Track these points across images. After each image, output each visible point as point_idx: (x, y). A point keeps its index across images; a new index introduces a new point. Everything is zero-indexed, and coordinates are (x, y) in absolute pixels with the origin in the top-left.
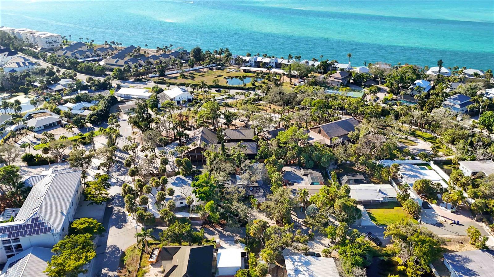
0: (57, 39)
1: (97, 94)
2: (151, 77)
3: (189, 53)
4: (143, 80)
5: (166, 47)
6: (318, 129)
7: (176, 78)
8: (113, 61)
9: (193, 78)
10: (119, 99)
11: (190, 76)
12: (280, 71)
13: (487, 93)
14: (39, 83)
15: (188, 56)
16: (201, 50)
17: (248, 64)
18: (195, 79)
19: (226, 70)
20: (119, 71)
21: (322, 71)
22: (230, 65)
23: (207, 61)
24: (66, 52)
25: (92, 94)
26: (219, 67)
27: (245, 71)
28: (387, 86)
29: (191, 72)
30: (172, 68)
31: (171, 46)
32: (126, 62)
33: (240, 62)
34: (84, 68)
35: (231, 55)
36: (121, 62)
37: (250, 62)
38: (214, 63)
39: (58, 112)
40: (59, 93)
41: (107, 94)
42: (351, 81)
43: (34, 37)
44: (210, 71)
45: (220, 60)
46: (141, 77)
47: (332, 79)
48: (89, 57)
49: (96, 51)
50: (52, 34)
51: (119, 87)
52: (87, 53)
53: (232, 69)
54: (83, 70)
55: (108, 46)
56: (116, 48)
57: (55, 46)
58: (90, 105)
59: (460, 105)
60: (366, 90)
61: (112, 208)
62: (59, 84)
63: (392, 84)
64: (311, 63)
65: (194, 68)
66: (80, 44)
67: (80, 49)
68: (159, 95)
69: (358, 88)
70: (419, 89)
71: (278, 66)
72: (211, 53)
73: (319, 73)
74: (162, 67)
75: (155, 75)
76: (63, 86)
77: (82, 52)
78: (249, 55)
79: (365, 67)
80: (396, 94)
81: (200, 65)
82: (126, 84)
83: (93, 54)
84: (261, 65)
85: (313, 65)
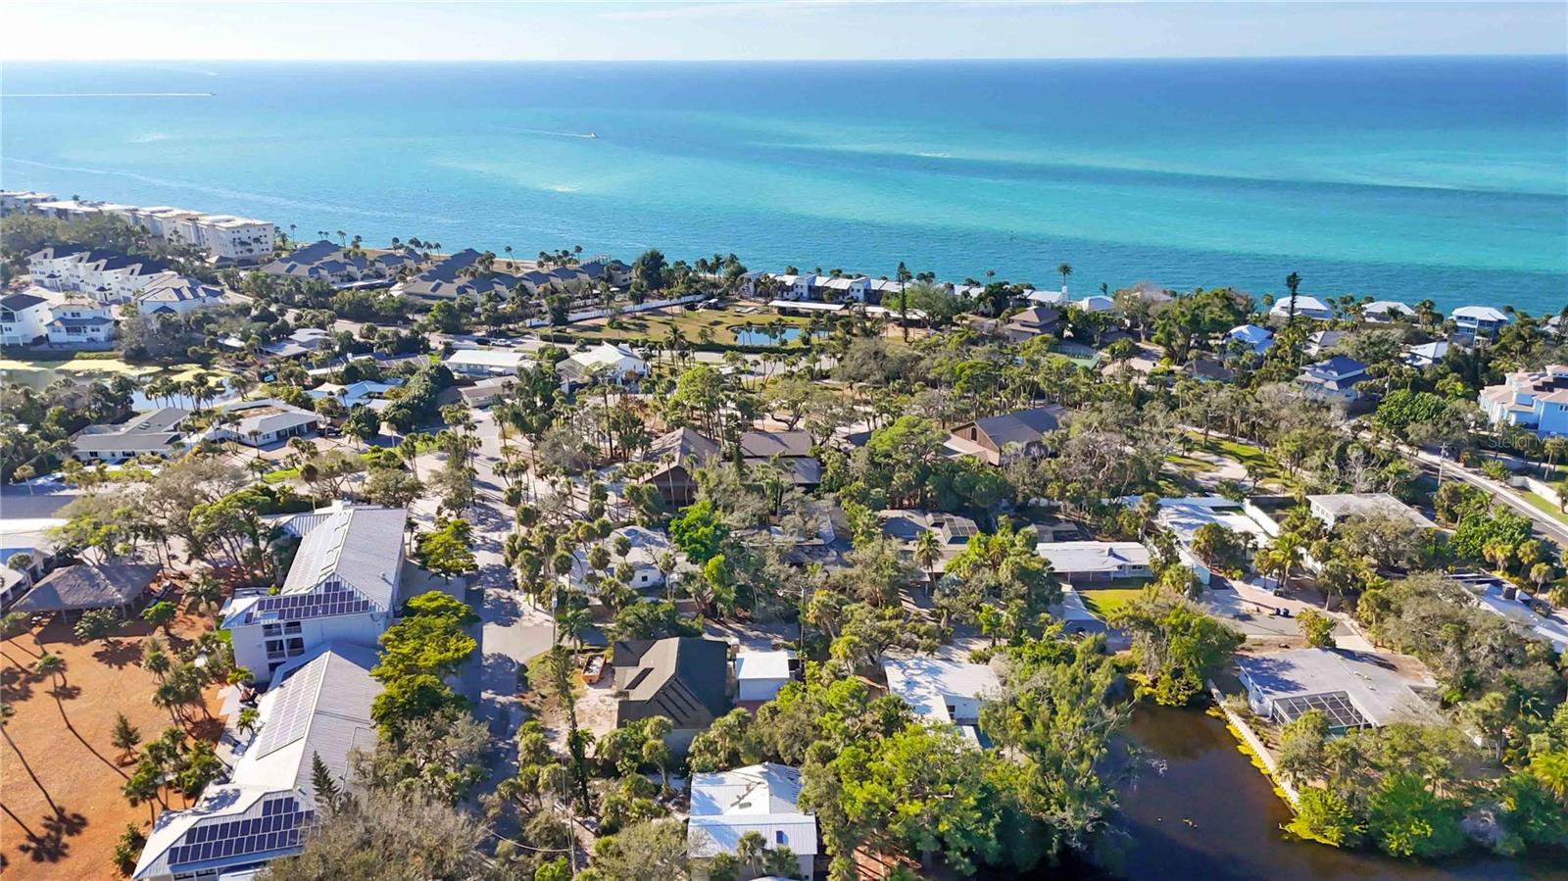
0: (262, 233)
1: (398, 364)
2: (531, 327)
3: (629, 268)
4: (511, 334)
5: (566, 253)
6: (969, 430)
7: (598, 328)
8: (427, 287)
9: (643, 328)
10: (456, 375)
11: (634, 324)
12: (878, 311)
13: (1414, 356)
14: (241, 340)
15: (627, 276)
16: (662, 257)
17: (791, 295)
18: (649, 331)
19: (731, 310)
20: (448, 310)
21: (991, 309)
22: (742, 297)
23: (679, 288)
24: (294, 266)
25: (385, 364)
26: (713, 301)
27: (782, 311)
28: (1158, 343)
29: (638, 314)
30: (585, 306)
31: (579, 249)
32: (461, 290)
33: (767, 290)
34: (350, 304)
35: (743, 270)
36: (448, 289)
37: (796, 290)
38: (698, 293)
39: (307, 404)
40: (297, 362)
41: (424, 362)
42: (1067, 333)
43: (197, 229)
44: (688, 313)
45: (715, 285)
46: (503, 327)
47: (1016, 326)
48: (355, 280)
49: (372, 264)
50: (249, 222)
51: (449, 351)
52: (350, 268)
53: (747, 307)
54: (347, 308)
55: (401, 252)
56: (427, 256)
57: (256, 252)
58: (385, 389)
59: (1339, 383)
60: (1105, 354)
61: (481, 592)
62: (292, 341)
63: (1170, 336)
64: (959, 290)
65: (644, 305)
66: (325, 247)
67: (326, 259)
68: (559, 365)
69: (1083, 350)
70: (1240, 346)
71: (873, 297)
72: (690, 268)
73: (983, 315)
74: (560, 299)
75: (541, 323)
76: (301, 344)
77: (334, 266)
78: (794, 272)
79: (1104, 297)
80: (1182, 361)
81: (662, 297)
82: (467, 342)
83: (366, 271)
84: (825, 297)
85: (966, 294)
